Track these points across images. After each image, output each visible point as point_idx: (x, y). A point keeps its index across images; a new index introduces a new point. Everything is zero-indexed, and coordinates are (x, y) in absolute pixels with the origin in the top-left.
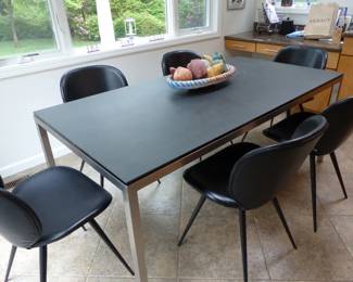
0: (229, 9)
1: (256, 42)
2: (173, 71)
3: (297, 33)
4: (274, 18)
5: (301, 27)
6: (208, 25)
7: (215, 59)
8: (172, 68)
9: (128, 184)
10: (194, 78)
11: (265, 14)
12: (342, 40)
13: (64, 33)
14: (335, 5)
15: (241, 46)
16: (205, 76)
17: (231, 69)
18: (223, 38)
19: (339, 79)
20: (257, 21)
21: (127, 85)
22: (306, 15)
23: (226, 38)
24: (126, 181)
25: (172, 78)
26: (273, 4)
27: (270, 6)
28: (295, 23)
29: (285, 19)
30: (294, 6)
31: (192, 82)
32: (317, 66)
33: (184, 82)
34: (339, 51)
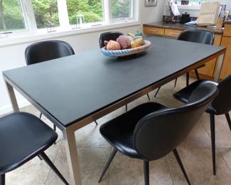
0: (146, 6)
1: (165, 28)
2: (107, 44)
3: (192, 22)
4: (176, 12)
5: (195, 19)
6: (132, 16)
7: (136, 35)
8: (105, 41)
9: (66, 126)
10: (122, 48)
11: (171, 9)
12: (223, 27)
13: (31, 18)
14: (218, 3)
15: (154, 30)
16: (129, 47)
17: (148, 43)
18: (142, 26)
19: (223, 51)
20: (165, 14)
21: (74, 53)
22: (198, 10)
23: (144, 26)
24: (65, 124)
25: (106, 49)
26: (176, 3)
27: (174, 4)
28: (190, 16)
29: (184, 13)
30: (190, 5)
31: (120, 51)
32: (207, 42)
33: (114, 51)
34: (221, 34)
